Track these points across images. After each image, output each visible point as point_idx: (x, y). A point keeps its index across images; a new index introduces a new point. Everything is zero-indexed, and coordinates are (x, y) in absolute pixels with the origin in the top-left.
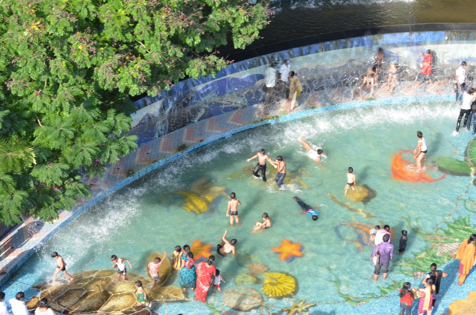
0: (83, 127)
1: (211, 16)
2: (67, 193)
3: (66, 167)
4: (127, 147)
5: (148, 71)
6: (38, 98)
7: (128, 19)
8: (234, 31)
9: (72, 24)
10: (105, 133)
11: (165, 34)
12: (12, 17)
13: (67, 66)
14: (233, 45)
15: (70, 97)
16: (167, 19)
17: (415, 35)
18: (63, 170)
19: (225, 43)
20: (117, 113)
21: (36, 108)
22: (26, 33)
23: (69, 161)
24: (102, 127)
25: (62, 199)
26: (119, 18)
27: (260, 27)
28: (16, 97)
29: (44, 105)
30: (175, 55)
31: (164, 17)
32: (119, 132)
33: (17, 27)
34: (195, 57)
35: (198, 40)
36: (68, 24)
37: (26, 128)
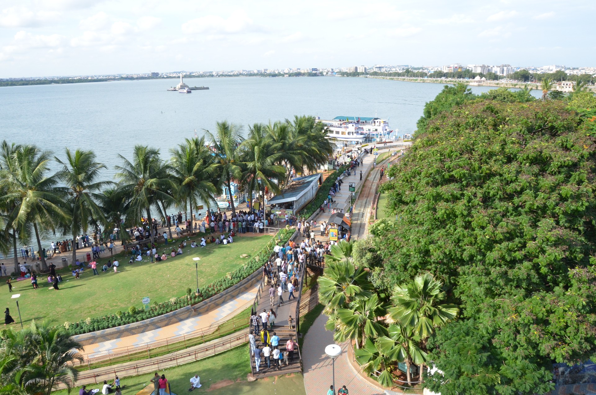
0: (527, 372)
3: (514, 389)
4: (549, 388)
5: (571, 353)
6: (507, 351)
9: (533, 319)
10: (538, 378)
12: (500, 309)
13: (526, 340)
15: (523, 355)
18: (512, 390)
21: (504, 355)
22: (508, 319)
23: (517, 386)
24: (537, 375)
26: (560, 322)
28: (495, 348)
29: (509, 355)
30: (586, 348)
32: (546, 379)
33: (503, 315)
36: (530, 319)
37: (497, 364)
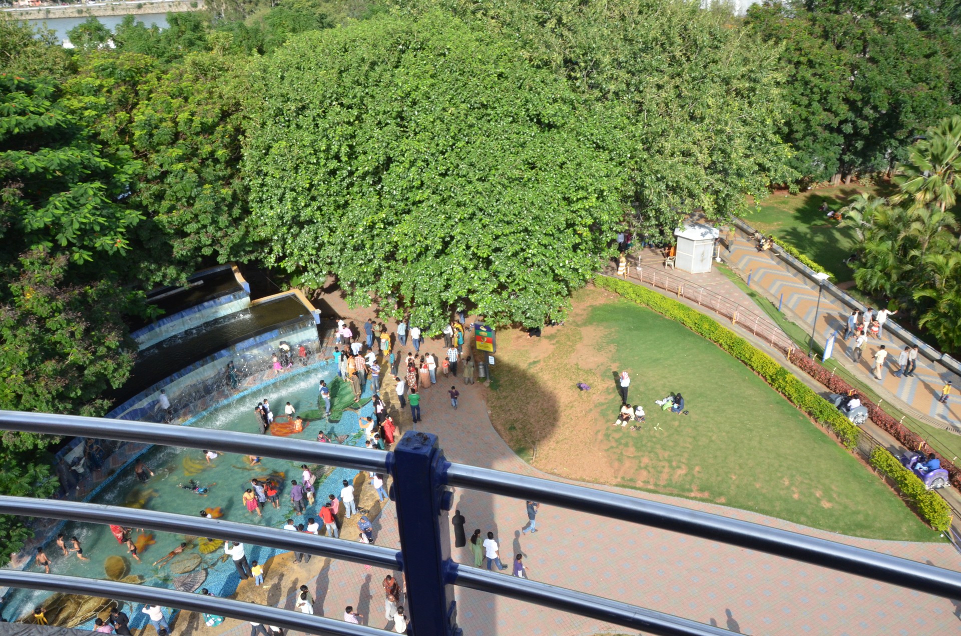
1: (86, 372)
2: (13, 540)
7: (14, 394)
8: (109, 376)
11: (49, 396)
14: (111, 386)
16: (46, 385)
17: (258, 338)
19: (105, 387)
20: (36, 465)
25: (10, 545)
27: (129, 368)
31: (43, 384)
34: (84, 404)
35: (79, 393)
